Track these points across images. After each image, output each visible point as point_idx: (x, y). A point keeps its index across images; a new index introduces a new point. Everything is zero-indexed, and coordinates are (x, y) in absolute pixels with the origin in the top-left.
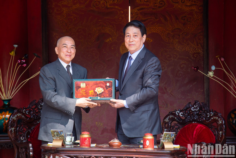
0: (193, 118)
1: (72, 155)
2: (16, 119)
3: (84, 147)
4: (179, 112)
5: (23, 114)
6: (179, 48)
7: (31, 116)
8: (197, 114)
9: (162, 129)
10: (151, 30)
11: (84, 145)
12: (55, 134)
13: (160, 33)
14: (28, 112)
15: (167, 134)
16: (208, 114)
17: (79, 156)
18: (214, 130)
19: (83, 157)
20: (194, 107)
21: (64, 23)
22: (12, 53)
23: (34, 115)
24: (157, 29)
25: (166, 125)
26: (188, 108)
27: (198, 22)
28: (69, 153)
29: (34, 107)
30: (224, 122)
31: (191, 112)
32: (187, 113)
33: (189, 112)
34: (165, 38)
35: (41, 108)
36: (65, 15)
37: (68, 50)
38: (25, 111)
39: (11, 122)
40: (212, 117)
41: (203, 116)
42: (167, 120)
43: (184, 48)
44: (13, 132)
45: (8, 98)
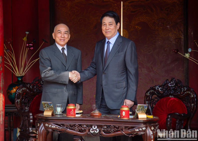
0: (170, 93)
1: (59, 123)
2: (22, 92)
3: (70, 117)
4: (158, 87)
5: (27, 88)
6: (163, 34)
7: (35, 90)
8: (173, 89)
9: (144, 101)
10: (140, 20)
11: (70, 115)
12: (46, 105)
13: (147, 22)
14: (32, 87)
15: (140, 106)
16: (182, 89)
17: (65, 124)
18: (187, 103)
19: (69, 125)
20: (171, 83)
21: (68, 14)
22: (25, 39)
23: (37, 89)
24: (144, 18)
25: (148, 98)
26: (166, 84)
27: (179, 13)
28: (57, 122)
29: (37, 82)
30: (195, 96)
31: (168, 88)
32: (165, 88)
33: (167, 87)
34: (151, 26)
35: (43, 83)
36: (69, 7)
37: (62, 36)
38: (29, 86)
39: (17, 95)
40: (186, 91)
41: (178, 91)
42: (148, 94)
43: (167, 34)
44: (19, 103)
45: (21, 75)
